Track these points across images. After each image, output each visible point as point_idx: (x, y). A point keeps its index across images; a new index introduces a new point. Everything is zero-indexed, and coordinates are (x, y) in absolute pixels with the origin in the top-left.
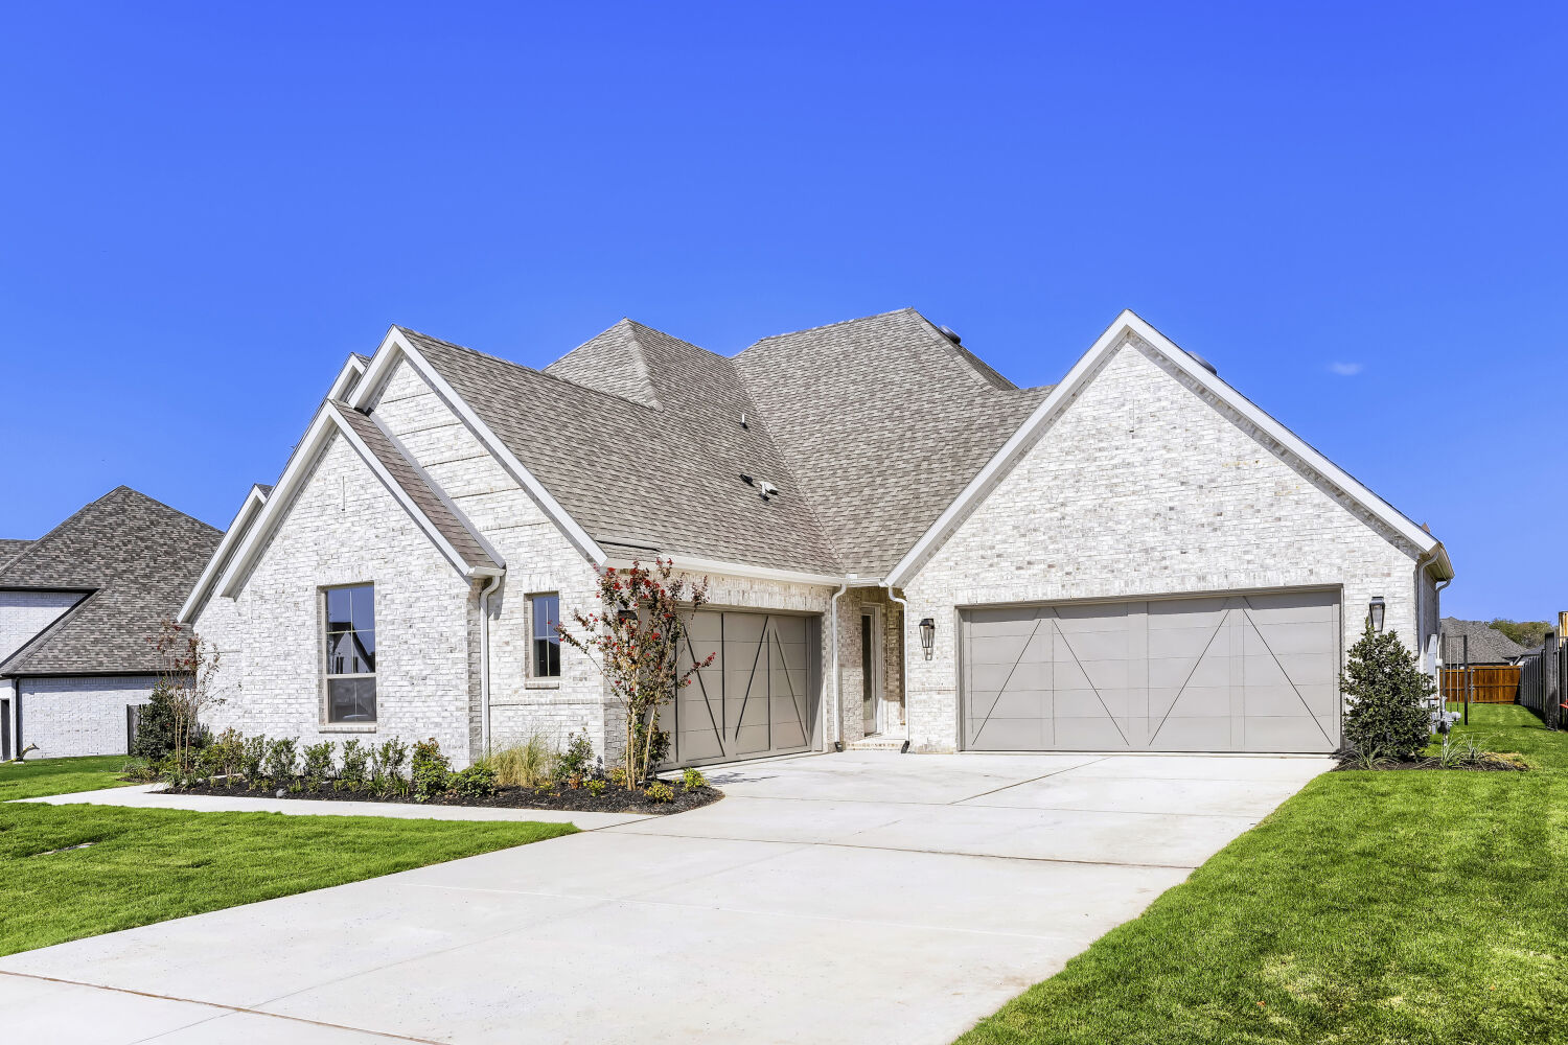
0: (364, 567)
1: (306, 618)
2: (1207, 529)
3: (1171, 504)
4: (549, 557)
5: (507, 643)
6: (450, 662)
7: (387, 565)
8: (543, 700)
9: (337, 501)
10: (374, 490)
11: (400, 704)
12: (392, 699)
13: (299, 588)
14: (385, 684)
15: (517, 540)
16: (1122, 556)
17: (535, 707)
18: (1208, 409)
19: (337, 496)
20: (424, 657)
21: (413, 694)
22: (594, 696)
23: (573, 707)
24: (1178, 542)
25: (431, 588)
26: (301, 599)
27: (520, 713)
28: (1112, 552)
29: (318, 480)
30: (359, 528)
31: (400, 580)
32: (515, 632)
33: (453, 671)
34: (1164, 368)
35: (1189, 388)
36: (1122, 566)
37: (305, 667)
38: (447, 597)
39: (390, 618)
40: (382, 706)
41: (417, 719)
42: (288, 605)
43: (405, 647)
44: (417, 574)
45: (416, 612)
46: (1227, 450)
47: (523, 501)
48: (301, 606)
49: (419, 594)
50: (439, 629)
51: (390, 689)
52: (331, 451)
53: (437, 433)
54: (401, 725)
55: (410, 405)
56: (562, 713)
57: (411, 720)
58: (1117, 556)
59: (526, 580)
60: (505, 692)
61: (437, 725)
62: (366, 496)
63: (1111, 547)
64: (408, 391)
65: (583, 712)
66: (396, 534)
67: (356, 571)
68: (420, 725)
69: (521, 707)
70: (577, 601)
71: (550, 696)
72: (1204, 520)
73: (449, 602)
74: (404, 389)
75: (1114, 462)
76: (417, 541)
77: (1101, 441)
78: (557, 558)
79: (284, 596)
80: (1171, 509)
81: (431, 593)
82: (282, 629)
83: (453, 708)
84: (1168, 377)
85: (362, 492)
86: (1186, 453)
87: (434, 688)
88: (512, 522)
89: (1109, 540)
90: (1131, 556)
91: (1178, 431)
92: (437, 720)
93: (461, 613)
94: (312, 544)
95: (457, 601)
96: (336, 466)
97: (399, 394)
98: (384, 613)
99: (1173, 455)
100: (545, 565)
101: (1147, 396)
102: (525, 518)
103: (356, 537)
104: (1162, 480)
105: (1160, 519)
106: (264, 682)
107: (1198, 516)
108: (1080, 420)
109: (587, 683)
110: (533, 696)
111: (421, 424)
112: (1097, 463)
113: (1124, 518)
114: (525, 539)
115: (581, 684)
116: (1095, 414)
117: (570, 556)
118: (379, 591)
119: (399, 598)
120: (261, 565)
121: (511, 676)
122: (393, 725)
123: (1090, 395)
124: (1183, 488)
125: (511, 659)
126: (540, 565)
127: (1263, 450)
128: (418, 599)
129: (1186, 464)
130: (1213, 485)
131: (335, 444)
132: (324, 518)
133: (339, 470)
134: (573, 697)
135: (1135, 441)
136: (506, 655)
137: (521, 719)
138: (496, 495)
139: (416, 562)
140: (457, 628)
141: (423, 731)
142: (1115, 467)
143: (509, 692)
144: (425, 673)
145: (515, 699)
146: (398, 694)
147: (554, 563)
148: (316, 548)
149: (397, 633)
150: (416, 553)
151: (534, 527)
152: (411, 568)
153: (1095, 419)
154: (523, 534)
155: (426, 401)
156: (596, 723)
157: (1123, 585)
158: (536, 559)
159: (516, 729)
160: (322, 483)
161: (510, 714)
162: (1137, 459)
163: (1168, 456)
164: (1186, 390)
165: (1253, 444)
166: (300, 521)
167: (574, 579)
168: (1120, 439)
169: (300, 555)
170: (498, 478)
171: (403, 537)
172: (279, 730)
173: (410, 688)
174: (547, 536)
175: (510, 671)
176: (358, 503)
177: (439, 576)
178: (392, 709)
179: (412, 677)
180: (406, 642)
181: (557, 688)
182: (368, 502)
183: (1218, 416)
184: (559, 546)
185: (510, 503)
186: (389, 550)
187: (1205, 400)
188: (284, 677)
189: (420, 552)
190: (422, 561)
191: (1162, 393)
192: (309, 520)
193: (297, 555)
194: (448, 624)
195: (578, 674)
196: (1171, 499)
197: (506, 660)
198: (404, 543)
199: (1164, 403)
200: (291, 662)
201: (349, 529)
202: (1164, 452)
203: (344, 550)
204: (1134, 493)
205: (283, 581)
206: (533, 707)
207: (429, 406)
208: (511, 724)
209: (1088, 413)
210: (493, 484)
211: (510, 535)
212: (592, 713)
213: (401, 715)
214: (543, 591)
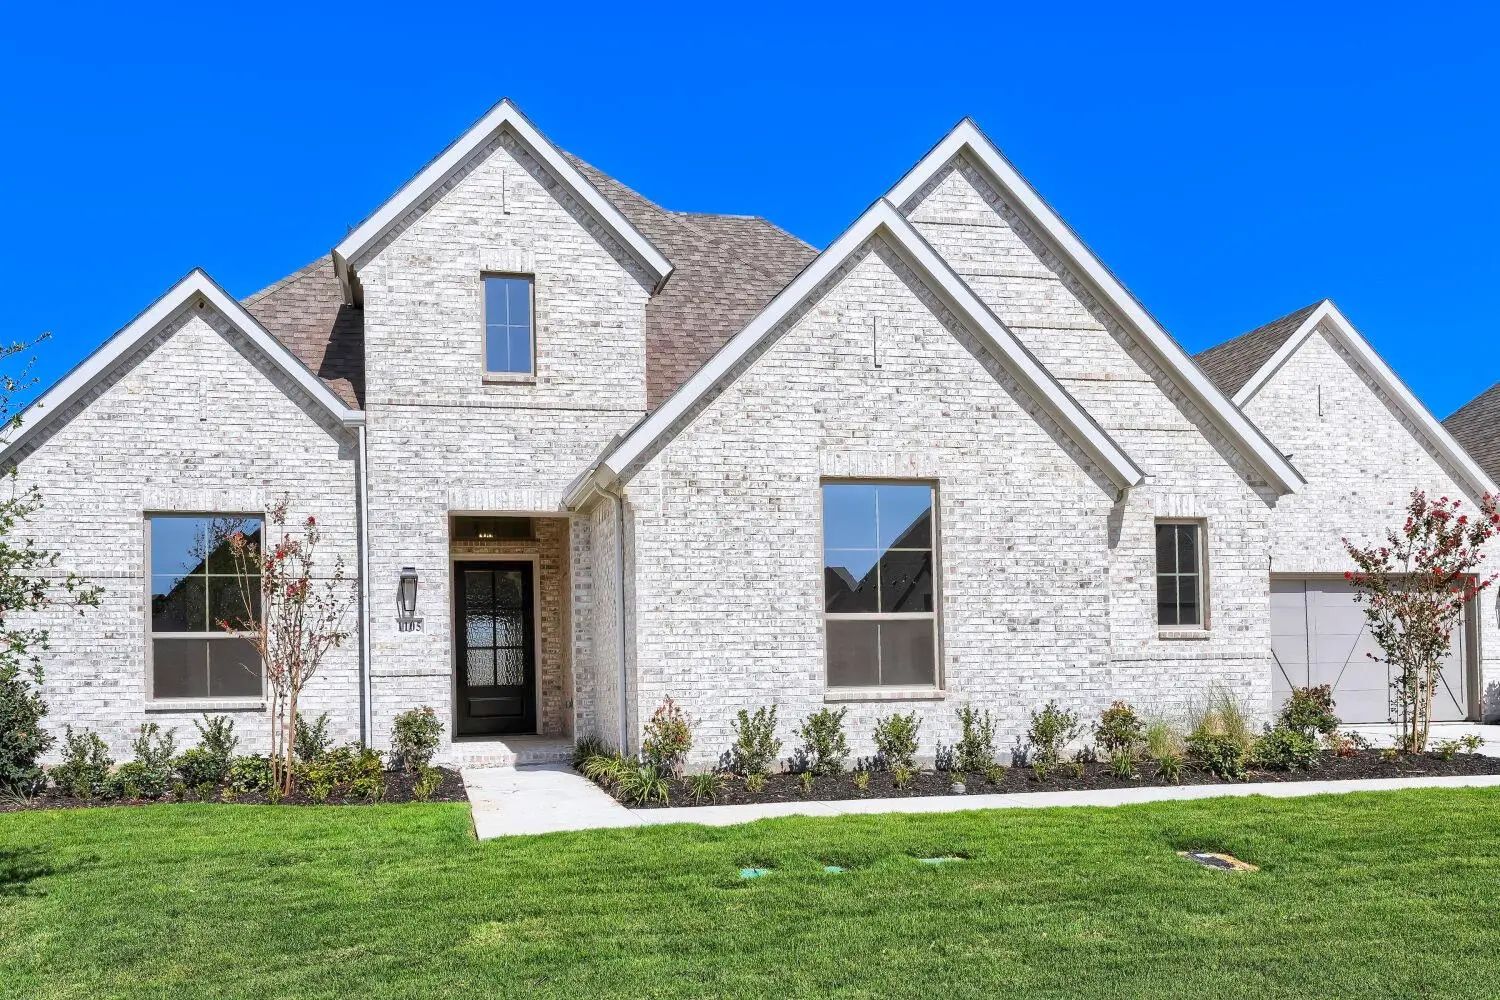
0: (922, 457)
1: (796, 523)
2: (1382, 516)
3: (1354, 489)
4: (1194, 474)
5: (1130, 580)
6: (1080, 600)
7: (967, 458)
8: (1187, 654)
9: (865, 352)
10: (941, 347)
11: (990, 659)
12: (975, 651)
13: (781, 477)
14: (961, 629)
15: (1146, 447)
16: (1315, 534)
17: (1175, 663)
18: (1381, 407)
19: (864, 344)
20: (1035, 592)
21: (1014, 644)
22: (1259, 650)
23: (1230, 662)
24: (1359, 526)
25: (1050, 497)
26: (784, 493)
27: (1150, 671)
28: (1306, 529)
29: (825, 313)
30: (910, 398)
31: (990, 480)
32: (1143, 566)
33: (1085, 613)
34: (1346, 360)
35: (1367, 384)
36: (1315, 544)
37: (793, 600)
38: (1075, 512)
39: (969, 534)
40: (956, 660)
41: (1021, 679)
42: (756, 500)
43: (1002, 576)
44: (1022, 476)
45: (1020, 528)
46: (1395, 446)
47: (1157, 399)
48: (785, 503)
49: (1022, 504)
50: (1062, 556)
51: (972, 637)
52: (853, 273)
53: (1013, 285)
54: (993, 687)
55: (968, 235)
56: (1214, 670)
57: (1011, 680)
58: (1310, 534)
59: (1159, 501)
60: (1125, 643)
61: (1056, 687)
62: (922, 353)
63: (1305, 526)
64: (963, 215)
65: (1243, 669)
66: (983, 415)
67: (906, 460)
68: (1027, 686)
69: (1154, 663)
70: (1235, 532)
71: (1196, 649)
72: (1379, 507)
73: (1079, 519)
74: (955, 210)
75: (1308, 442)
76: (1023, 430)
77: (1295, 420)
78: (1206, 476)
79: (746, 484)
80: (1354, 494)
81: (1047, 504)
82: (741, 536)
83: (1086, 664)
84: (1350, 371)
85: (919, 346)
86: (1363, 444)
87: (1053, 635)
88: (1140, 422)
89: (1303, 517)
90: (1322, 534)
91: (1357, 422)
92: (1058, 679)
93: (1098, 536)
94: (811, 410)
95: (1092, 519)
96: (864, 299)
97: (945, 215)
98: (960, 525)
99: (1354, 443)
100: (1188, 483)
101: (1333, 384)
102: (1159, 420)
103: (902, 410)
104: (1347, 466)
105: (1345, 502)
106: (695, 623)
107: (1374, 503)
108: (1276, 396)
109: (1248, 634)
110: (1171, 648)
111: (987, 266)
112: (1293, 442)
113: (1315, 497)
114: (1159, 447)
115: (1240, 634)
116: (1290, 392)
117: (1224, 476)
118: (951, 495)
119: (989, 506)
120: (690, 429)
121: (1136, 622)
122: (978, 688)
123: (1285, 374)
124: (1363, 475)
125: (1136, 600)
126: (1180, 483)
127: (1423, 450)
128: (1022, 511)
129: (1365, 453)
130: (1386, 476)
131: (861, 266)
132: (837, 373)
133: (870, 306)
134: (1229, 650)
135: (1322, 425)
136: (1128, 594)
137: (1151, 678)
138: (1114, 384)
139: (1019, 459)
140: (1093, 556)
141: (1034, 695)
142: (1307, 448)
143: (1135, 643)
144: (1035, 615)
145: (1144, 652)
146: (987, 644)
147: (1202, 483)
148: (819, 417)
149: (987, 556)
150: (1021, 446)
151: (1172, 433)
152: (1010, 467)
153: (1289, 397)
154: (1158, 440)
155: (998, 237)
156: (1261, 682)
157: (1316, 562)
158: (1174, 475)
159: (1145, 692)
160: (834, 319)
161: (1134, 671)
162: (1326, 443)
163: (1350, 444)
164: (1364, 385)
165: (1413, 444)
166: (787, 371)
167: (1229, 504)
168: (1312, 421)
169: (781, 424)
170: (1117, 363)
171: (994, 422)
172: (728, 701)
173: (1009, 635)
174: (1190, 448)
175: (1136, 615)
176: (908, 361)
177: (1059, 482)
178: (975, 666)
179: (1011, 620)
180: (1003, 570)
181: (1206, 639)
182: (927, 362)
183: (1388, 413)
184: (1208, 462)
185: (1137, 398)
186: (968, 437)
187: (1378, 397)
188: (744, 615)
189: (1029, 445)
190: (1029, 459)
191: (1345, 384)
192: (801, 371)
193: (775, 422)
194: (1076, 548)
195: (1236, 621)
196: (1353, 484)
197: (1126, 601)
198: (997, 430)
199: (1347, 394)
200: (762, 593)
201: (890, 396)
202: (1346, 439)
203: (879, 426)
204: (1323, 475)
205: (742, 460)
206: (1170, 663)
207: (1001, 244)
208: (1135, 685)
209: (1285, 391)
210: (1109, 370)
211: (1134, 440)
212: (1256, 671)
213: (992, 673)
214: (1186, 515)
